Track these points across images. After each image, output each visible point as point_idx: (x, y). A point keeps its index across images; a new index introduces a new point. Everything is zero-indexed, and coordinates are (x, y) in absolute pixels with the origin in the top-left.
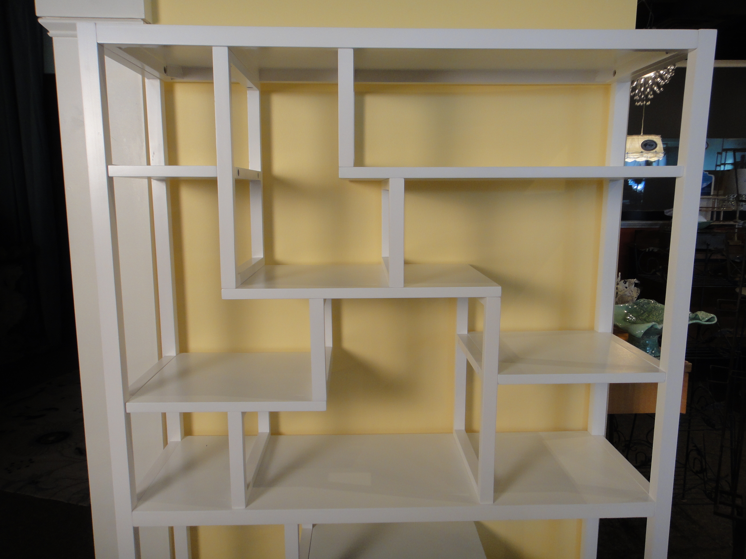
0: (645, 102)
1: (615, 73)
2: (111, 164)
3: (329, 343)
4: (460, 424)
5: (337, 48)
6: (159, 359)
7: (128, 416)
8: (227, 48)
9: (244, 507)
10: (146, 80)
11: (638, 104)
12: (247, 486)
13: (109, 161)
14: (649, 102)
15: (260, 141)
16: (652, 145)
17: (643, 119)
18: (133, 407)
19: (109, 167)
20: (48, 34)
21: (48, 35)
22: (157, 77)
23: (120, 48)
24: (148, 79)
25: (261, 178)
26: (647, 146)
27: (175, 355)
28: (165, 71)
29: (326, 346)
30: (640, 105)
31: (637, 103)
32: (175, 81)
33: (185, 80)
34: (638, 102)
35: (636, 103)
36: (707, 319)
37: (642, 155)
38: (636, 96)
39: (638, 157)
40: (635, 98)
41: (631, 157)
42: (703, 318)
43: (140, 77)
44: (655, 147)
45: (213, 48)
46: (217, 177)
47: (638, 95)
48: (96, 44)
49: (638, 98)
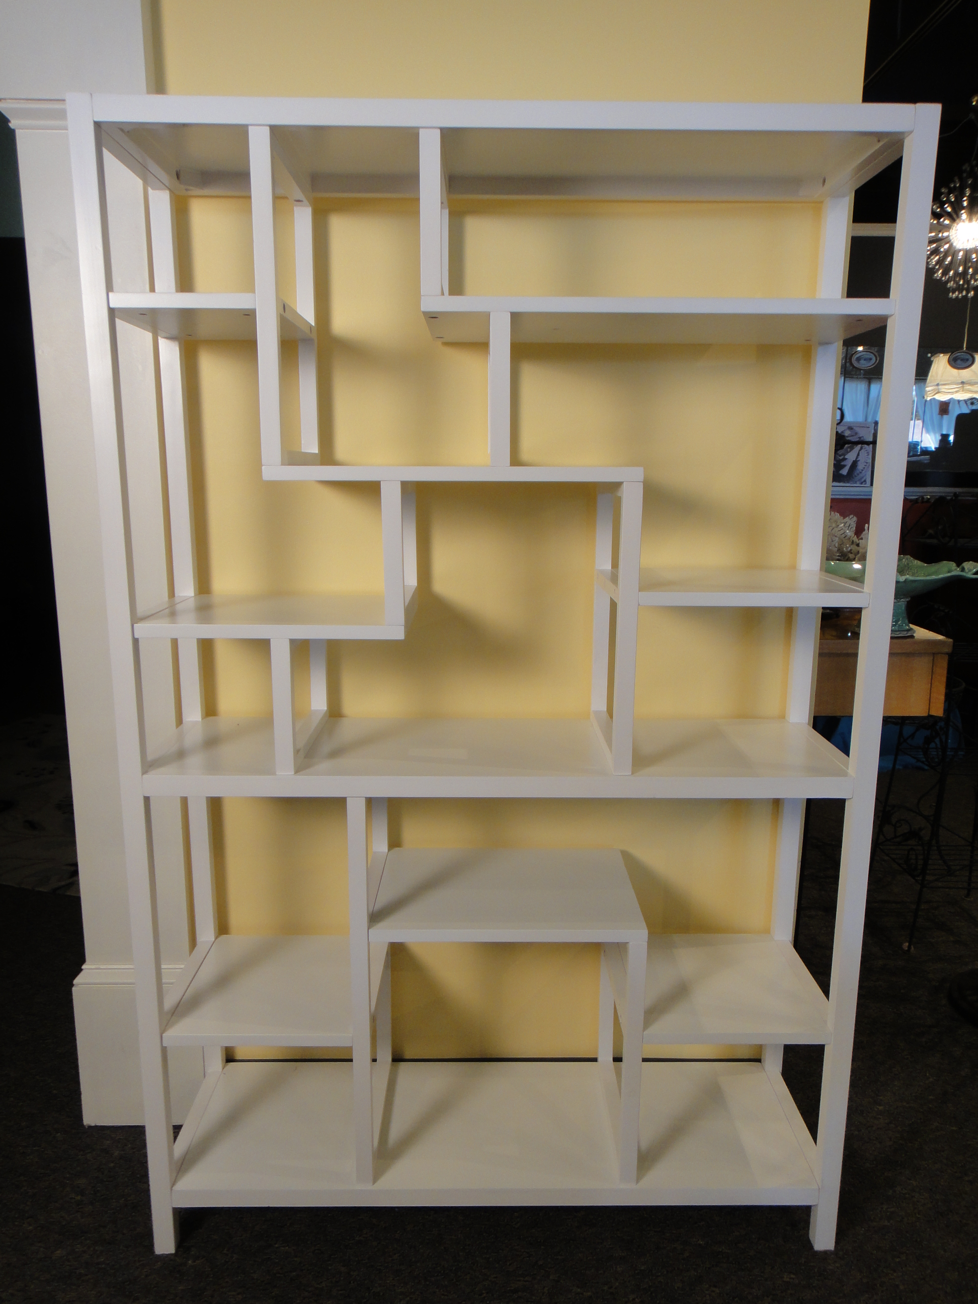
0: (964, 293)
1: (824, 181)
2: (112, 290)
3: (412, 581)
4: (599, 704)
5: (418, 128)
6: (169, 597)
7: (136, 641)
8: (268, 128)
9: (293, 773)
10: (150, 190)
11: (954, 296)
12: (297, 751)
13: (109, 287)
14: (972, 293)
15: (314, 280)
16: (967, 360)
17: (967, 326)
18: (141, 629)
19: (111, 294)
20: (10, 125)
21: (8, 125)
22: (166, 186)
23: (122, 130)
24: (153, 189)
25: (314, 336)
26: (959, 362)
27: (193, 595)
28: (178, 176)
29: (405, 584)
30: (957, 297)
31: (953, 294)
32: (190, 193)
33: (206, 192)
34: (954, 292)
35: (951, 294)
36: (975, 570)
37: (963, 387)
38: (951, 281)
39: (957, 392)
40: (949, 285)
41: (943, 390)
42: (970, 571)
43: (140, 182)
44: (971, 363)
45: (250, 128)
46: (255, 309)
47: (954, 281)
48: (92, 124)
49: (955, 285)
